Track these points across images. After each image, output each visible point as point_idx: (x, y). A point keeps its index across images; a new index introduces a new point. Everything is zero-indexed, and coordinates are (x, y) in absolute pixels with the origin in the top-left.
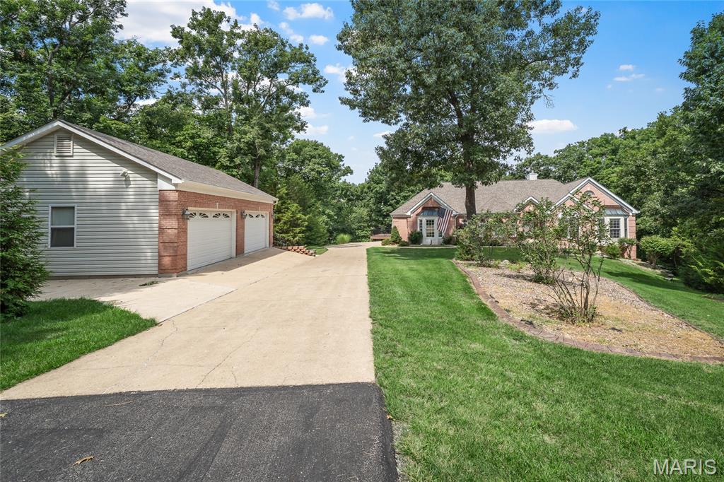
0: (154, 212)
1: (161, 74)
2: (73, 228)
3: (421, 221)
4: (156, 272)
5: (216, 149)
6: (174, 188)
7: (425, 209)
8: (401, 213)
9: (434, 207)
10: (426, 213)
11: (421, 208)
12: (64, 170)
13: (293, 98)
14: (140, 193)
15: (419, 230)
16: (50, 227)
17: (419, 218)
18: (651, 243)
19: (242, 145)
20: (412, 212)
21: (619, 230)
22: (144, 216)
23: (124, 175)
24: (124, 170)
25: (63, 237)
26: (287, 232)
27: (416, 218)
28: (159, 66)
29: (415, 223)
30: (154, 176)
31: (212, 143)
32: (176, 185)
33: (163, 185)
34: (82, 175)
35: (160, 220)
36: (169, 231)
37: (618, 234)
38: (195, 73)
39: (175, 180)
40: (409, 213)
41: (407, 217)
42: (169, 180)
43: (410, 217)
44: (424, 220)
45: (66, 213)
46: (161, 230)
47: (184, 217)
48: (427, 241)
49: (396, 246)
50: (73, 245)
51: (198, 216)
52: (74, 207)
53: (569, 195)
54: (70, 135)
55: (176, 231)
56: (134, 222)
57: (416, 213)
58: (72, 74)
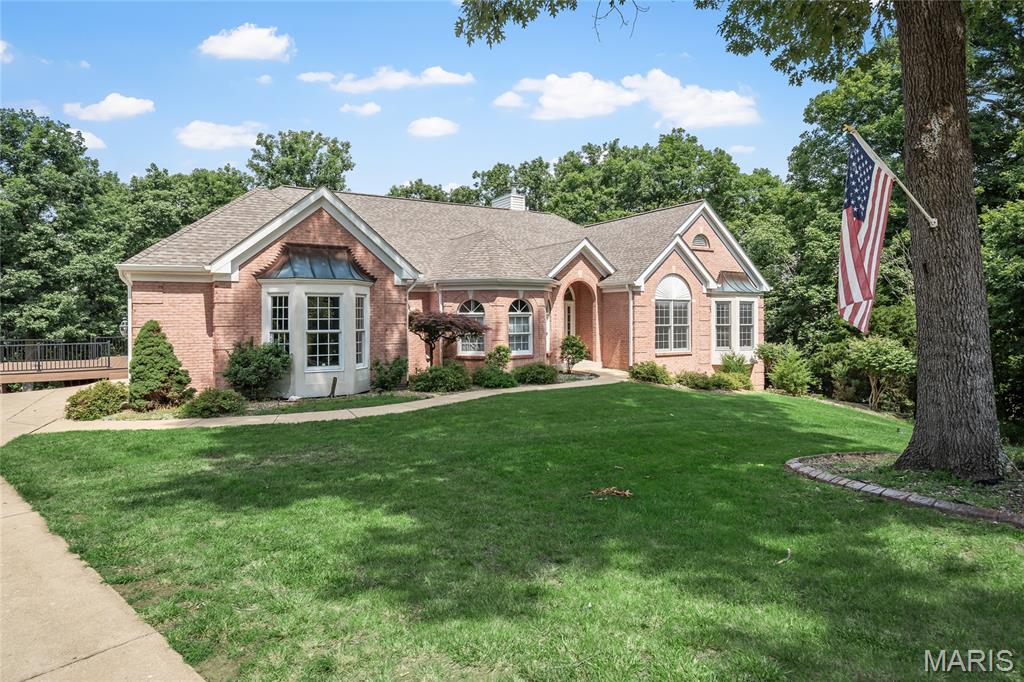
3: (280, 302)
7: (293, 252)
8: (178, 265)
9: (331, 247)
10: (301, 266)
11: (275, 250)
15: (266, 337)
17: (270, 289)
20: (241, 263)
27: (256, 289)
29: (247, 309)
40: (222, 267)
41: (208, 287)
43: (227, 284)
44: (298, 295)
48: (310, 380)
57: (256, 266)
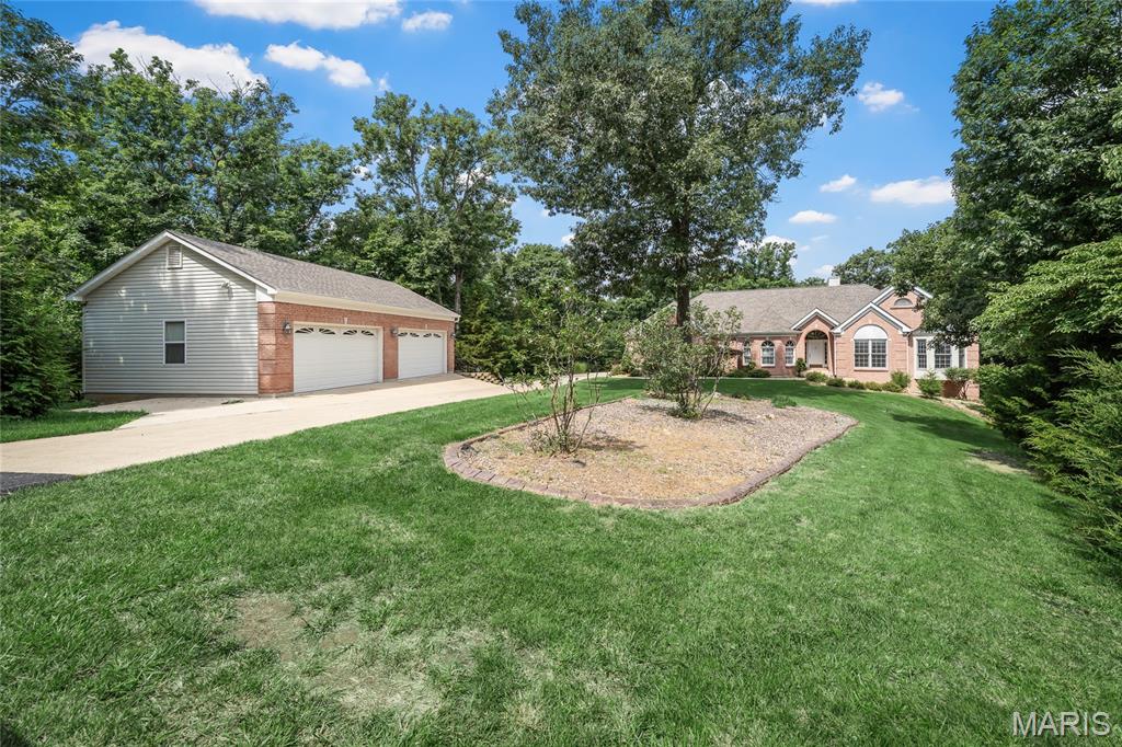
0: (254, 326)
1: (347, 176)
2: (183, 345)
4: (256, 392)
5: (405, 259)
6: (271, 300)
12: (175, 281)
13: (498, 191)
14: (242, 307)
16: (164, 343)
18: (986, 375)
19: (431, 253)
21: (949, 357)
22: (245, 331)
23: (226, 286)
24: (227, 281)
25: (175, 353)
26: (486, 357)
28: (347, 167)
30: (252, 286)
31: (401, 252)
32: (273, 296)
33: (261, 296)
34: (191, 288)
35: (259, 335)
36: (268, 347)
37: (949, 362)
38: (386, 170)
39: (271, 291)
42: (265, 291)
45: (177, 328)
46: (261, 346)
47: (285, 332)
49: (626, 376)
50: (183, 362)
51: (316, 331)
52: (183, 322)
53: (871, 304)
54: (178, 247)
55: (274, 347)
56: (236, 338)
58: (234, 182)
